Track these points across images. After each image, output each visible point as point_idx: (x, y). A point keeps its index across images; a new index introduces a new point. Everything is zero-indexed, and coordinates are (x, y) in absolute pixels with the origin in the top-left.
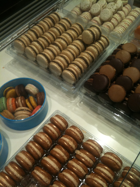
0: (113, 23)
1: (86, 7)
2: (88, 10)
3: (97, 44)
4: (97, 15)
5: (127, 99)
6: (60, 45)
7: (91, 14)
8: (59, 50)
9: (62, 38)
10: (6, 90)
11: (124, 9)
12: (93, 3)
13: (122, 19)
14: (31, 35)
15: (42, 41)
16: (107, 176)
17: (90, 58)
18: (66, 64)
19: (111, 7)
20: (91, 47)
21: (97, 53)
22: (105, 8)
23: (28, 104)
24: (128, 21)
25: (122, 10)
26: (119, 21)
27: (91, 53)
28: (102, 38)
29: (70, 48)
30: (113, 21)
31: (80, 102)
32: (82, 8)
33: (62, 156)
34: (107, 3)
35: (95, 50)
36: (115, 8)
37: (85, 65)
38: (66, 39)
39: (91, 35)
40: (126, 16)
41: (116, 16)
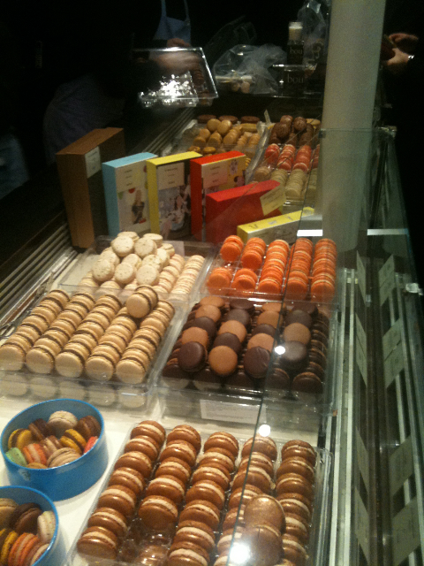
0: (164, 287)
1: (106, 273)
2: (109, 277)
3: (156, 313)
4: (130, 281)
5: (241, 367)
6: (91, 331)
7: (118, 282)
8: (92, 340)
9: (90, 321)
10: (12, 436)
11: (172, 262)
12: (115, 265)
13: (176, 279)
14: (28, 332)
15: (55, 335)
16: (262, 462)
17: (154, 334)
18: (117, 355)
19: (151, 263)
20: (149, 320)
21: (162, 326)
22: (140, 266)
23: (69, 442)
24: (189, 277)
25: (169, 265)
26: (172, 281)
27: (152, 327)
28: (160, 303)
29: (112, 330)
30: (163, 282)
31: (163, 417)
32: (98, 277)
33: (179, 469)
34: (140, 260)
35: (158, 322)
36: (158, 261)
37: (151, 346)
38: (98, 321)
39: (144, 300)
40: (180, 273)
41: (164, 274)
